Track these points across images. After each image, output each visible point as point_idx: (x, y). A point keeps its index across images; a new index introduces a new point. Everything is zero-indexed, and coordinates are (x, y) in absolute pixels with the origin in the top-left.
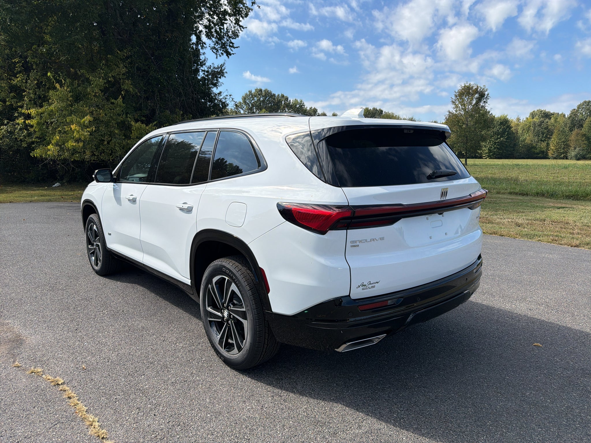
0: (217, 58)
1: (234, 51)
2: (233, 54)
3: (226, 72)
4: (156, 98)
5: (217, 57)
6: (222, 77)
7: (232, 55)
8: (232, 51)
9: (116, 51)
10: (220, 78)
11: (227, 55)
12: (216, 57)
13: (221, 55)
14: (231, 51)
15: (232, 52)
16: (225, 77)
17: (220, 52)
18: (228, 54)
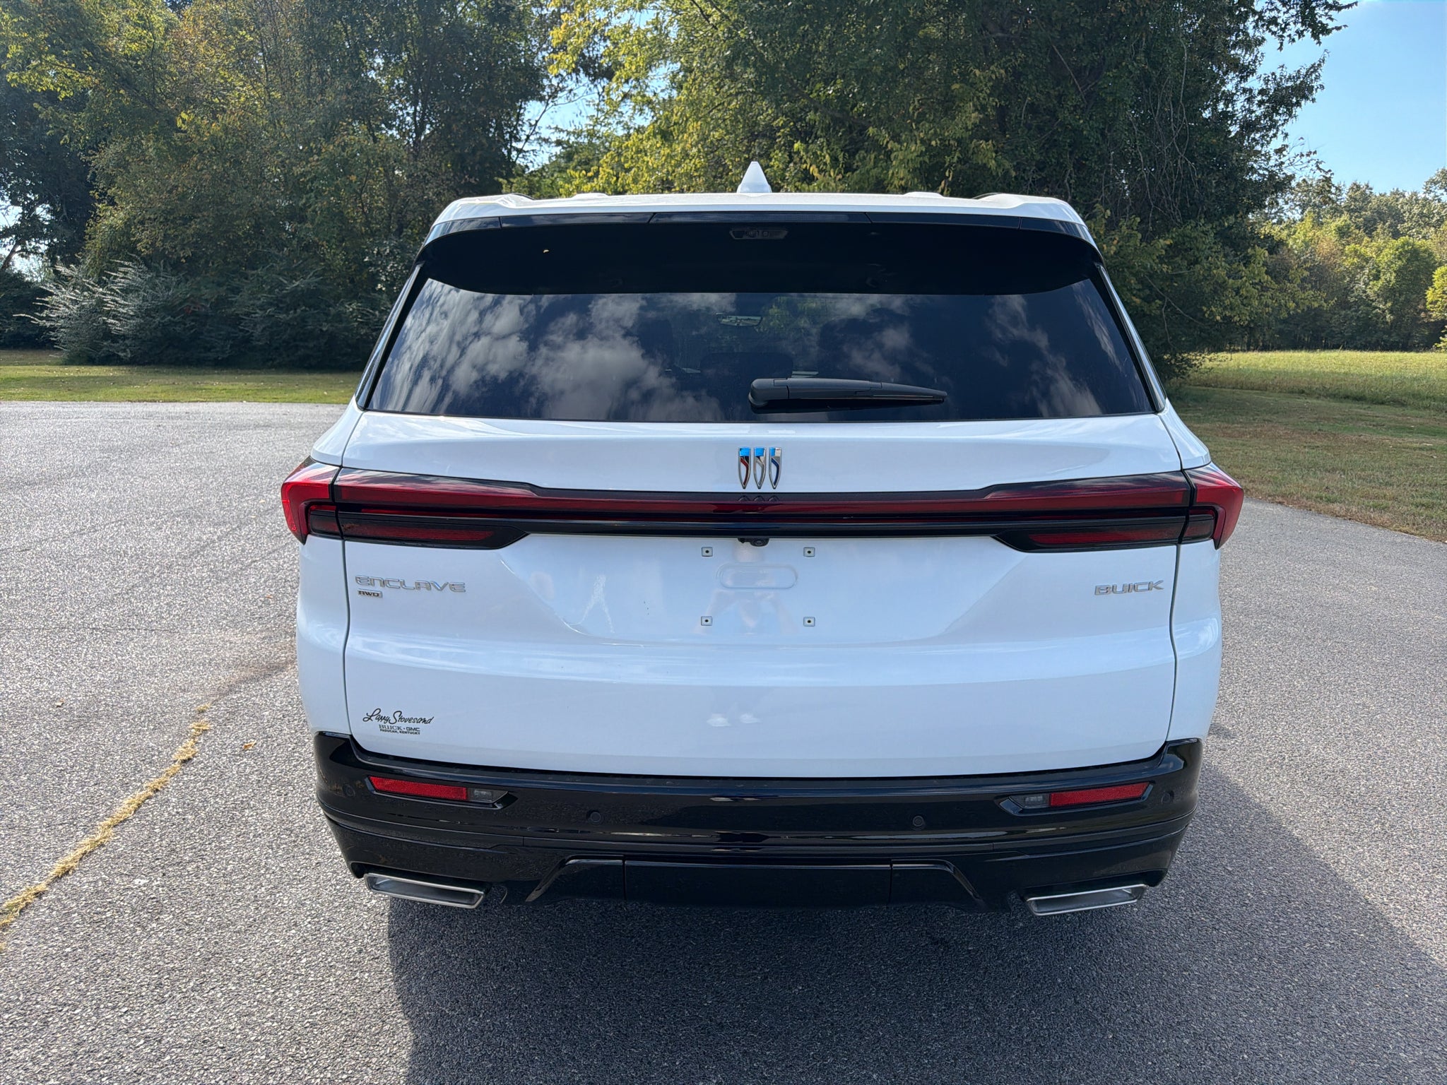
0: (1281, 48)
1: (1339, 17)
2: (1338, 28)
3: (1322, 87)
4: (1066, 181)
5: (1282, 44)
6: (1303, 102)
7: (1334, 31)
8: (1332, 19)
9: (972, 71)
10: (1298, 104)
11: (1315, 36)
12: (1279, 45)
13: (1296, 37)
14: (1329, 21)
15: (1331, 25)
16: (1313, 100)
17: (1292, 29)
18: (1319, 31)
